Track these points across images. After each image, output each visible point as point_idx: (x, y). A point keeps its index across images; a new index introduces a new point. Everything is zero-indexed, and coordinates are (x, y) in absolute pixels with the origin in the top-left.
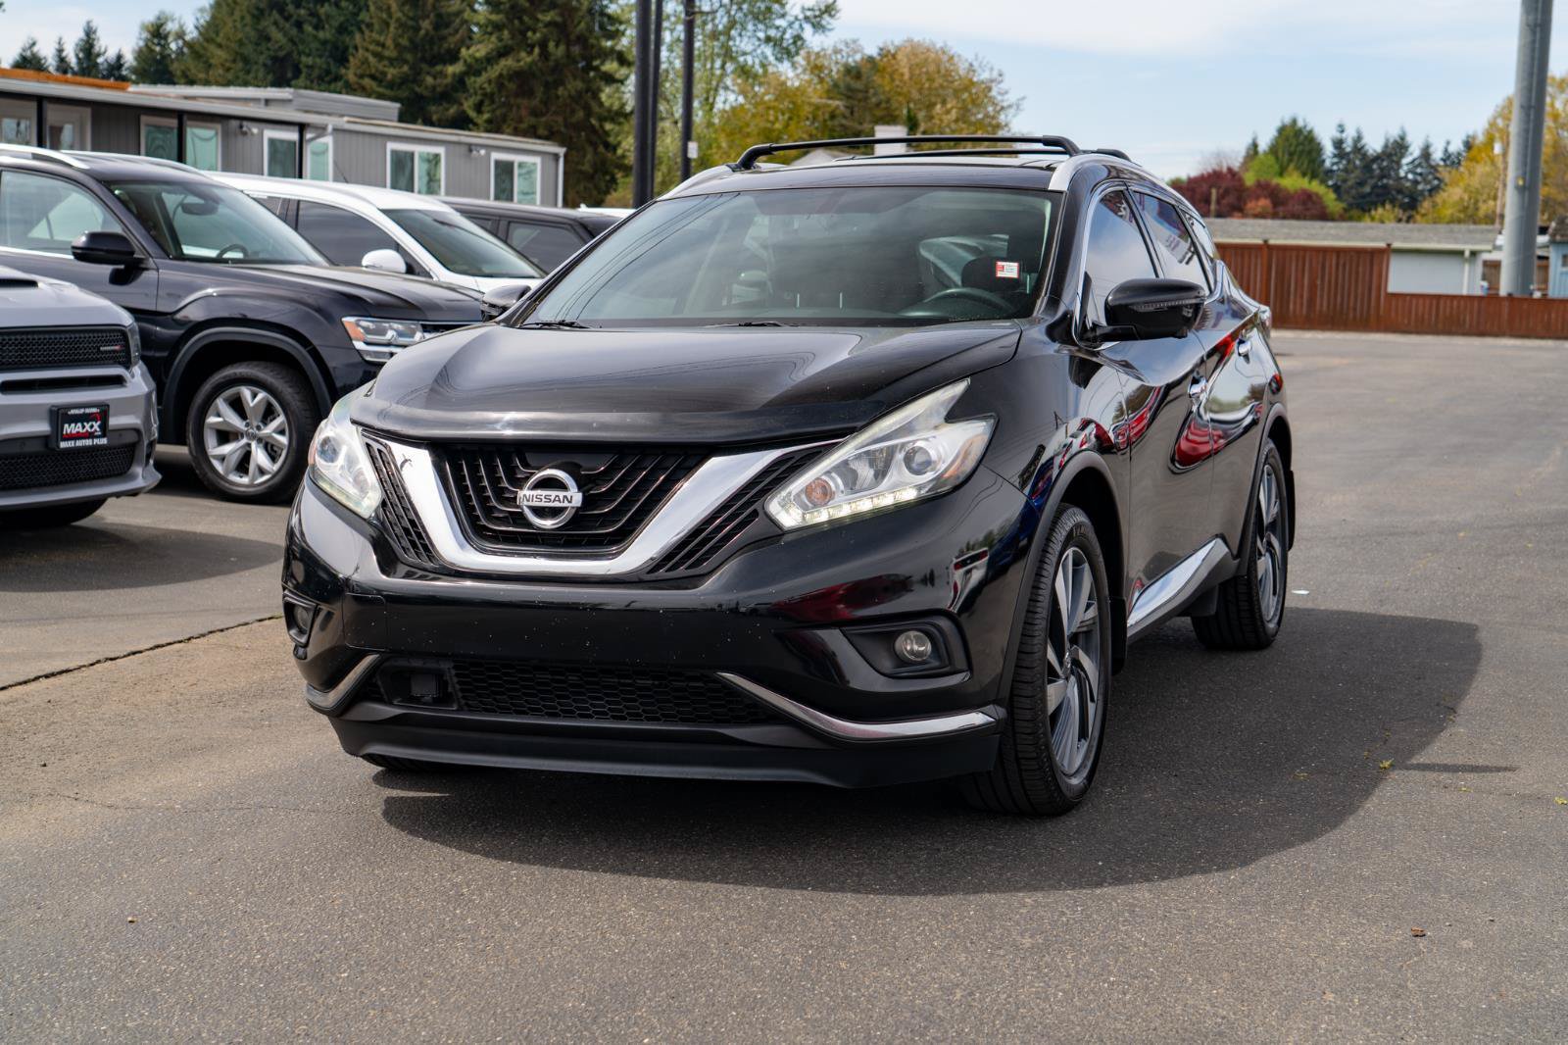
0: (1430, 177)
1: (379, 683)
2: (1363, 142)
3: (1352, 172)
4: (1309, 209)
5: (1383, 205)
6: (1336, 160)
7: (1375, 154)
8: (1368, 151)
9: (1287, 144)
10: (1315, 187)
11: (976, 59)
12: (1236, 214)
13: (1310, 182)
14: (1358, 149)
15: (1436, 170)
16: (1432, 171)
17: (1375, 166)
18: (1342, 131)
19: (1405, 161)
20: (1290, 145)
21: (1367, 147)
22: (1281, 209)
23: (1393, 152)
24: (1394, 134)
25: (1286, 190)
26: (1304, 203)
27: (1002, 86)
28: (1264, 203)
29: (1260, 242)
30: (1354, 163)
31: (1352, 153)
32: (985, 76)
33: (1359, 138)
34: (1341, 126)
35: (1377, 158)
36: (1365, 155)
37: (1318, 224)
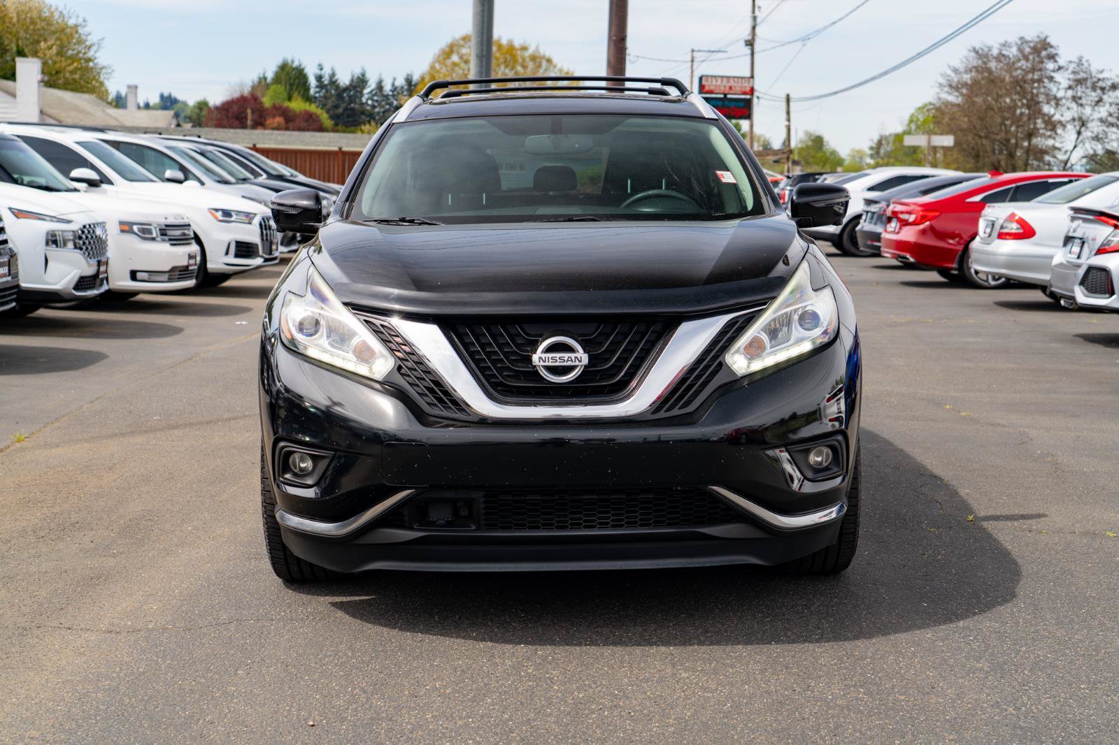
0: (383, 103)
1: (406, 513)
2: (336, 77)
3: (330, 98)
4: (310, 123)
5: (369, 122)
6: (317, 90)
7: (344, 86)
8: (339, 84)
9: (288, 78)
10: (313, 108)
11: (65, 9)
12: (259, 127)
13: (310, 106)
14: (333, 82)
15: (388, 99)
16: (385, 99)
17: (345, 95)
18: (321, 69)
19: (366, 91)
20: (290, 79)
21: (339, 81)
22: (291, 125)
23: (357, 85)
24: (358, 72)
25: (294, 110)
26: (307, 121)
27: (86, 29)
28: (279, 120)
29: (336, 149)
30: (331, 93)
31: (329, 86)
32: (72, 22)
33: (333, 75)
34: (320, 65)
35: (346, 89)
36: (338, 87)
37: (318, 134)
